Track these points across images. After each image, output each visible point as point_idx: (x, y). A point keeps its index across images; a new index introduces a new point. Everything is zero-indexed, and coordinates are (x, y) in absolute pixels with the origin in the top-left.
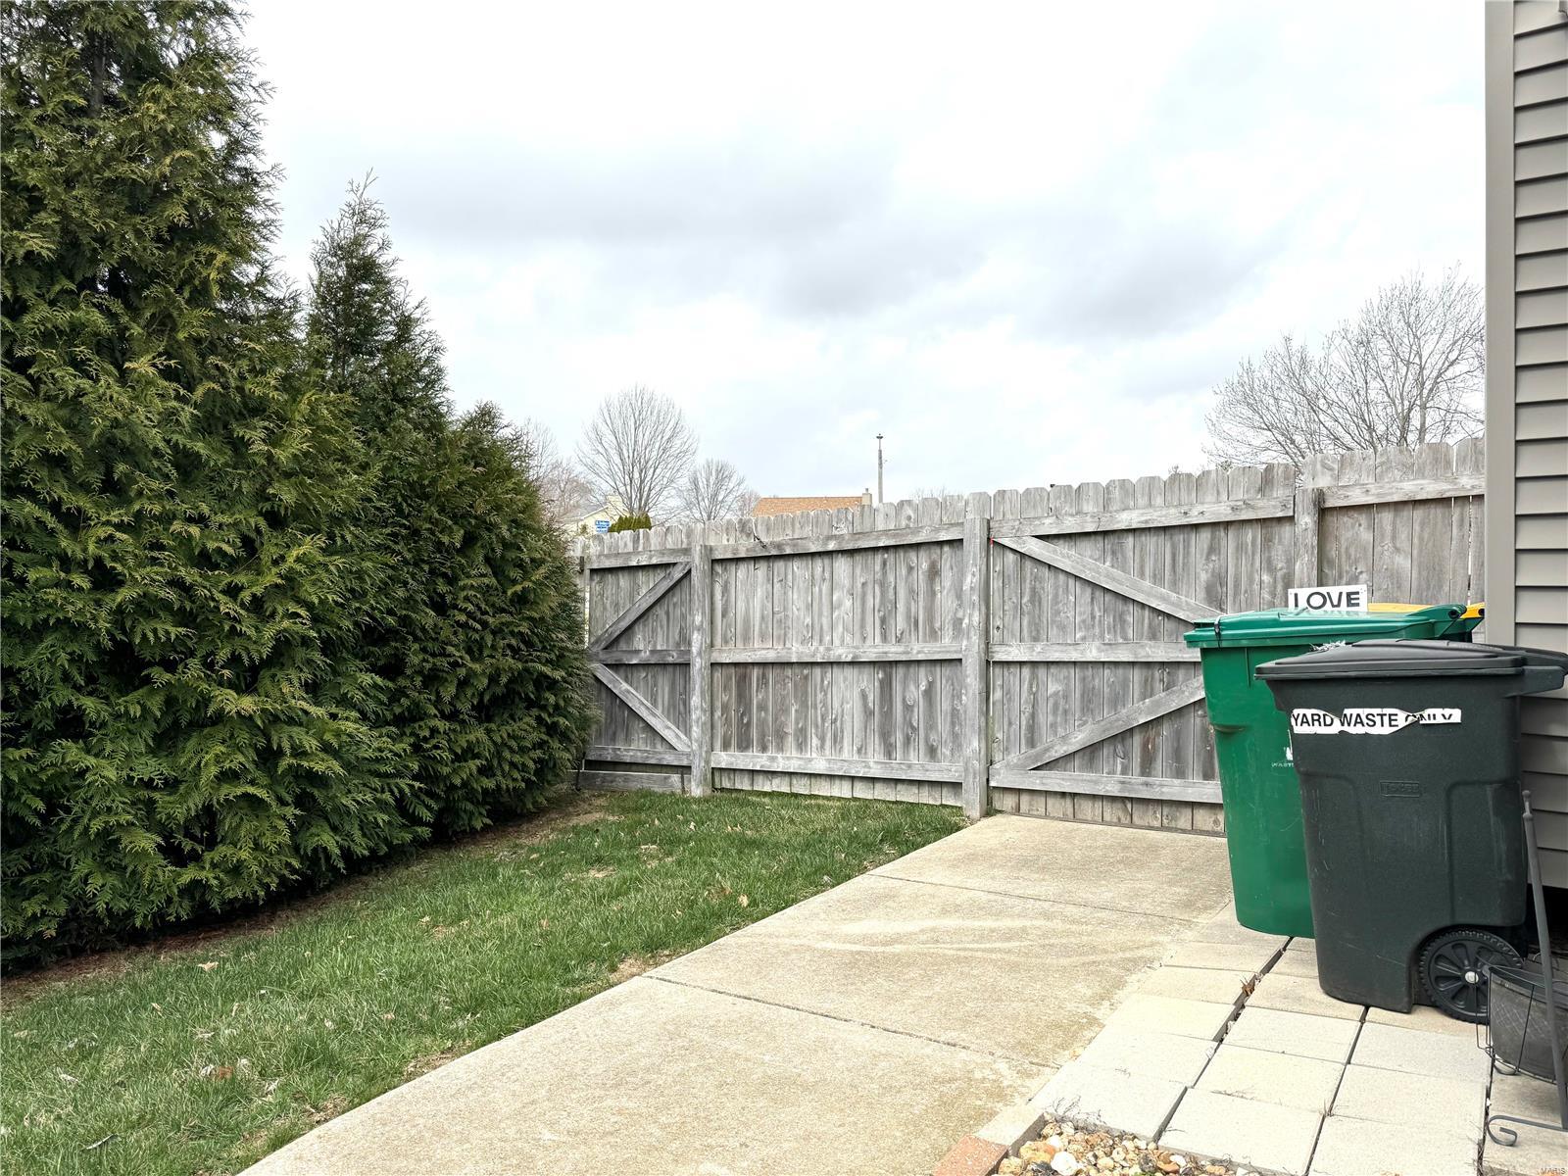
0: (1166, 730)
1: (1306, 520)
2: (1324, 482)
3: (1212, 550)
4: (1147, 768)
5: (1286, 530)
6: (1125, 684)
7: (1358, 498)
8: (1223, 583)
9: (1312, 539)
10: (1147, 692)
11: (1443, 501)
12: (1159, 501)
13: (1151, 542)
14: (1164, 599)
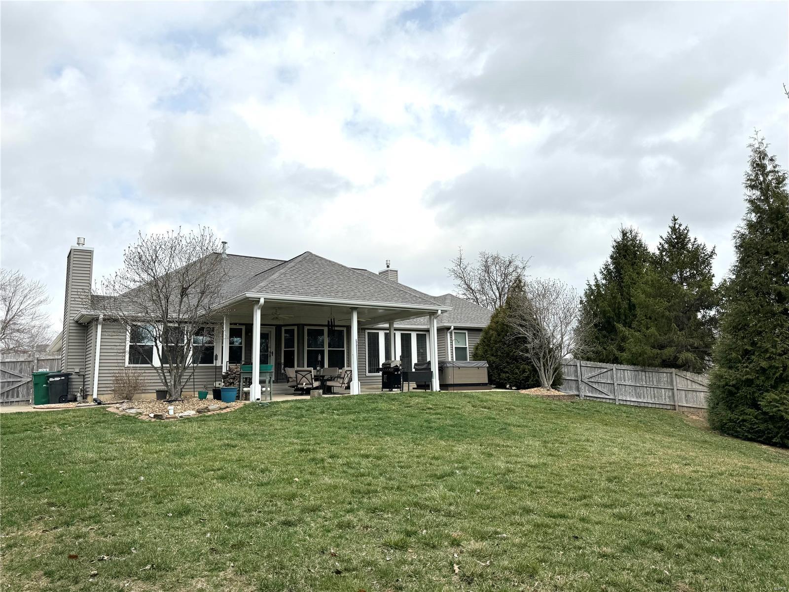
0: (11, 391)
1: (36, 361)
2: (38, 356)
3: (21, 365)
4: (7, 397)
5: (32, 362)
6: (5, 385)
7: (42, 358)
8: (22, 369)
9: (36, 364)
10: (8, 386)
11: (53, 359)
12: (12, 358)
13: (10, 364)
14: (13, 372)
